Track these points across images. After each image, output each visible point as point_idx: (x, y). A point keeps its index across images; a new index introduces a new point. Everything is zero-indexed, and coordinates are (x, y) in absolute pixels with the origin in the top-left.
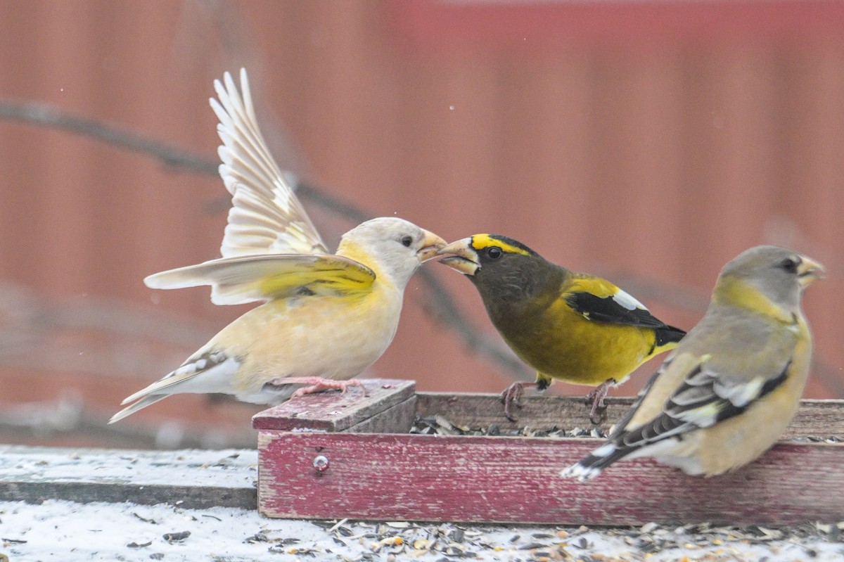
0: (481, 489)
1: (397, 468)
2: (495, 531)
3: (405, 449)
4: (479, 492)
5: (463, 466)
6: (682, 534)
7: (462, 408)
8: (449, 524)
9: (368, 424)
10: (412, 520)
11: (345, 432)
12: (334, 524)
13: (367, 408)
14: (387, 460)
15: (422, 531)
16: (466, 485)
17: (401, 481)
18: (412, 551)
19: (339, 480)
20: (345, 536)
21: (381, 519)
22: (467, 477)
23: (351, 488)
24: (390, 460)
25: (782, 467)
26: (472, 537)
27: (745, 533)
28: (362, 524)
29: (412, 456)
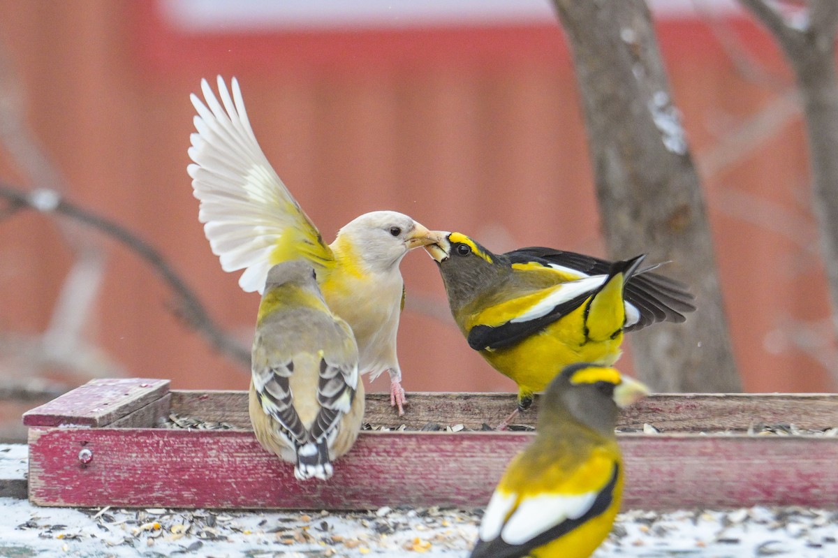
0: (231, 478)
1: (154, 460)
2: (244, 516)
3: (161, 442)
4: (229, 481)
5: (215, 457)
6: (413, 517)
7: (213, 404)
8: (202, 510)
9: (128, 420)
10: (169, 507)
11: (107, 428)
12: (97, 512)
13: (127, 406)
14: (146, 453)
15: (178, 517)
16: (217, 475)
17: (158, 472)
18: (170, 535)
19: (102, 471)
20: (108, 522)
21: (141, 506)
22: (219, 467)
23: (113, 478)
24: (148, 452)
25: (504, 455)
26: (223, 521)
27: (470, 515)
28: (124, 511)
29: (169, 448)
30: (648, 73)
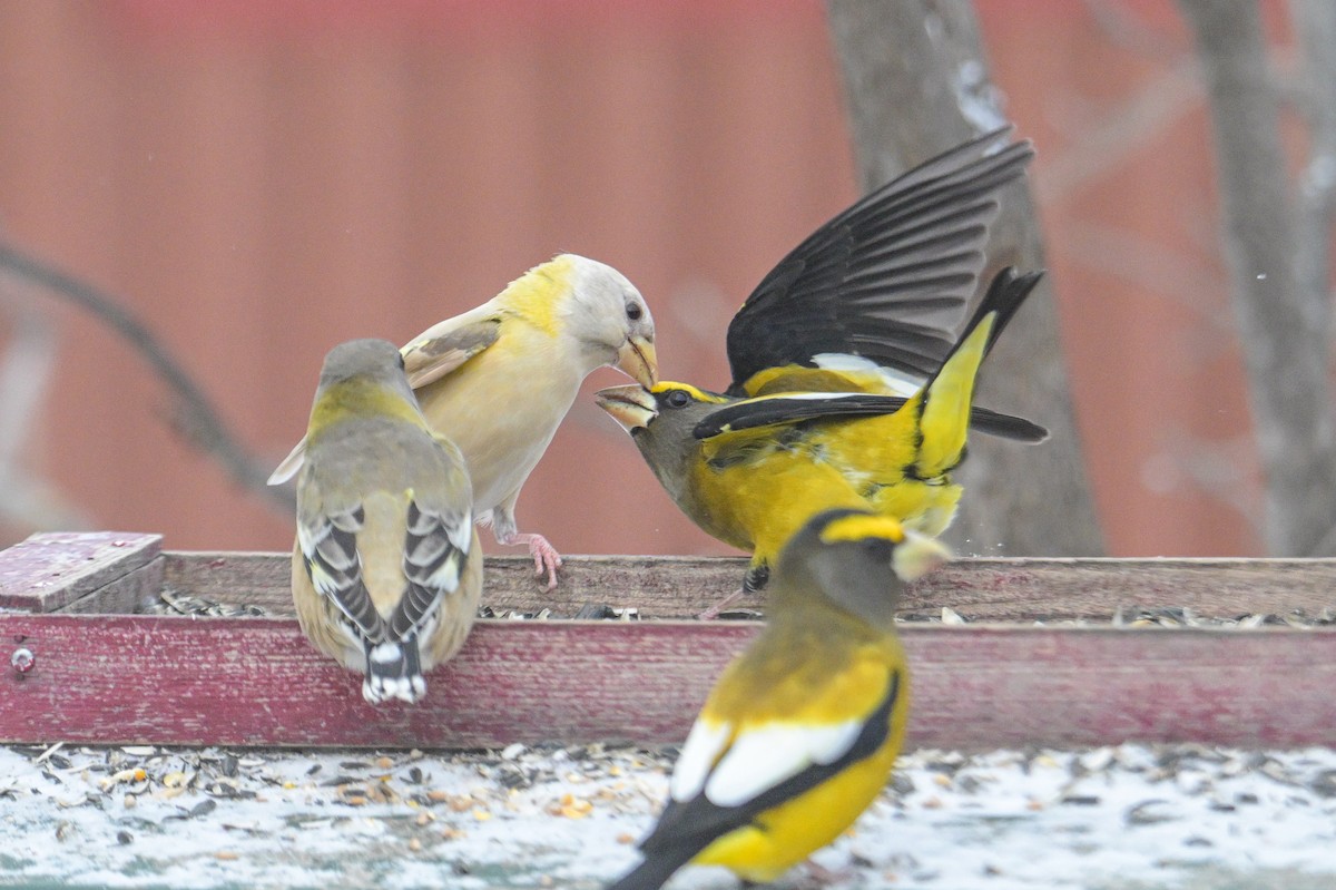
0: (262, 696)
1: (136, 666)
2: (283, 759)
3: (148, 638)
4: (260, 700)
5: (235, 662)
6: (563, 761)
7: (233, 574)
8: (215, 749)
9: (92, 600)
10: (160, 743)
11: (57, 614)
12: (42, 751)
13: (90, 578)
14: (122, 655)
15: (175, 760)
16: (240, 691)
17: (143, 685)
18: (161, 790)
19: (50, 684)
20: (60, 768)
21: (114, 742)
22: (242, 678)
23: (69, 697)
24: (125, 654)
25: (711, 659)
26: (249, 767)
27: (656, 757)
28: (86, 750)
29: (160, 647)
30: (949, 29)
